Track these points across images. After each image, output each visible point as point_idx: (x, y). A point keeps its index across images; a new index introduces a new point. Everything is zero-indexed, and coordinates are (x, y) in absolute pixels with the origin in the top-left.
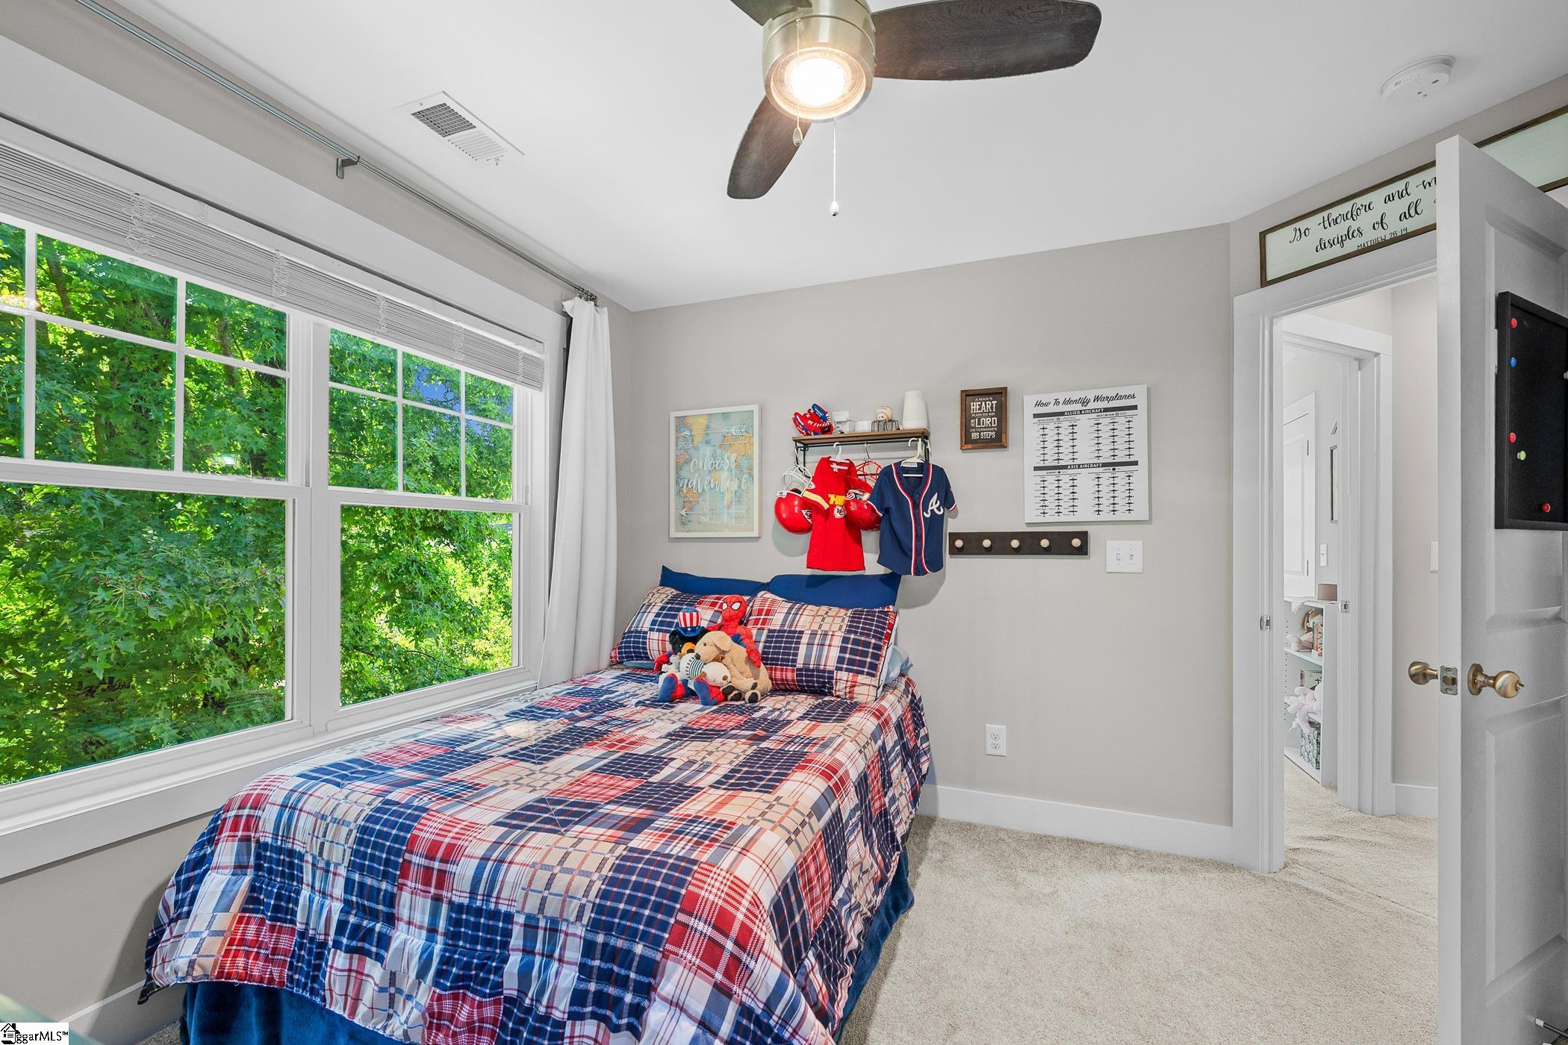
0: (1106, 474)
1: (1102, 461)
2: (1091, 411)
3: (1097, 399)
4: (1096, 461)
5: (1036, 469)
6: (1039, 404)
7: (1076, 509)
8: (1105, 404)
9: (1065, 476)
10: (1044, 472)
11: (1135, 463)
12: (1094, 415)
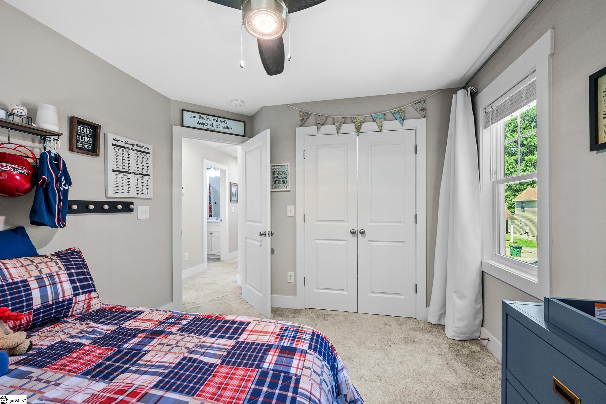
0: (140, 177)
1: (139, 172)
2: (135, 150)
3: (137, 145)
4: (136, 172)
5: (114, 171)
6: (114, 139)
7: (130, 192)
8: (139, 149)
9: (126, 176)
10: (117, 173)
11: (149, 175)
12: (136, 152)
